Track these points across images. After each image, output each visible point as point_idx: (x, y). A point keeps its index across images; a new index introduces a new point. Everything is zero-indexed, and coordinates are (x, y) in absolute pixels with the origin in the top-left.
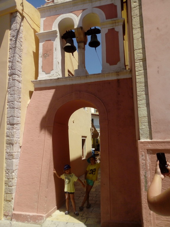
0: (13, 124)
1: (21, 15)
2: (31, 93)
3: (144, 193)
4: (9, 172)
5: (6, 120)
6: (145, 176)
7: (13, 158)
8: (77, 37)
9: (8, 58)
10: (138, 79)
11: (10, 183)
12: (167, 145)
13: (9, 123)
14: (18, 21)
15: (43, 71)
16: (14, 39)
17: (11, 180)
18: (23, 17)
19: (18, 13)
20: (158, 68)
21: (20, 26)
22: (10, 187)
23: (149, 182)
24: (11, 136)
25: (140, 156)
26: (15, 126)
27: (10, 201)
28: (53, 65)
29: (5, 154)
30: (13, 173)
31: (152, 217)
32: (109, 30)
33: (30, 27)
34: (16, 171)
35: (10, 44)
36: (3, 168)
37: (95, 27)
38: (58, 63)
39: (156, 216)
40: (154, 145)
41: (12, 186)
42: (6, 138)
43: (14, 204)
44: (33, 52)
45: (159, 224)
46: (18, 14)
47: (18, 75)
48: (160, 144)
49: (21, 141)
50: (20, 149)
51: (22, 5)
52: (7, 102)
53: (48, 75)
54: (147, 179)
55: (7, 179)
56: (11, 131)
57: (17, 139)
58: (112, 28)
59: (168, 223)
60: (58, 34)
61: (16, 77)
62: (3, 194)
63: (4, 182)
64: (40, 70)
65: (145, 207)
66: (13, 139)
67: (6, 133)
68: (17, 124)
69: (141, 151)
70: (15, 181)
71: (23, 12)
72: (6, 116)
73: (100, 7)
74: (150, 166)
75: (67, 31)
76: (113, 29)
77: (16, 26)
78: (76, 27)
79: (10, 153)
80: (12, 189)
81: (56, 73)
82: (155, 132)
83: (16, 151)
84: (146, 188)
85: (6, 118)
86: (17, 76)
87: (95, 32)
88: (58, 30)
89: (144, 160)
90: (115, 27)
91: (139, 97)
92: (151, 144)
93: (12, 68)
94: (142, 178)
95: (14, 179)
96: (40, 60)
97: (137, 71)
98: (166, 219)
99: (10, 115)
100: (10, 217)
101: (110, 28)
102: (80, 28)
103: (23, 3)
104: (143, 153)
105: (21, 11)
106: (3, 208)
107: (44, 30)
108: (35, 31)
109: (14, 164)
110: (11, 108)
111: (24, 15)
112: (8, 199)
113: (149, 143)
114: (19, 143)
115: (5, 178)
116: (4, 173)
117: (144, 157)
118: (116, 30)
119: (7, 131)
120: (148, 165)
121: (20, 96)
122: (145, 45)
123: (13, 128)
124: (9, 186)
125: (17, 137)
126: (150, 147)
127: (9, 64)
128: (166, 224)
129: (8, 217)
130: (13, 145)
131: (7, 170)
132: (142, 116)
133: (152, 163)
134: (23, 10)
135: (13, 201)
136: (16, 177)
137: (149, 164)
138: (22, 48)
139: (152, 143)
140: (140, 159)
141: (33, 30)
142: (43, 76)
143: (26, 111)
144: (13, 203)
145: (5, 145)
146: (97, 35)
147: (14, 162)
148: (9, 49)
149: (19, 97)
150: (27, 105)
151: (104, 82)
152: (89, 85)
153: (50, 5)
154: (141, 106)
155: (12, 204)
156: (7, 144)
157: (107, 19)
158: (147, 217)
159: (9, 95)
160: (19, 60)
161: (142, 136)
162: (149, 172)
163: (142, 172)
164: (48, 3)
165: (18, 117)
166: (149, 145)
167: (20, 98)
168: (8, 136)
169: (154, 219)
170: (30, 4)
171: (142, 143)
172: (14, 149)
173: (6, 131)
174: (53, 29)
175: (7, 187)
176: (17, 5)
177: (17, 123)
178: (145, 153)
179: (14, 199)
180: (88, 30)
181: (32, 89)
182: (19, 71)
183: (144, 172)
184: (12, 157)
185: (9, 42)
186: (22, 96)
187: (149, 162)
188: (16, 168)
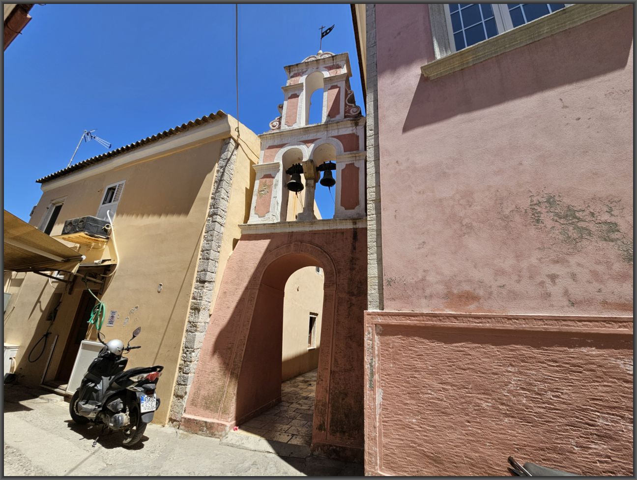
0: (203, 282)
1: (235, 141)
2: (235, 242)
3: (368, 392)
4: (188, 351)
5: (195, 275)
6: (371, 364)
7: (196, 331)
8: (306, 173)
9: (211, 193)
10: (370, 225)
11: (187, 368)
12: (403, 319)
13: (198, 279)
14: (230, 149)
15: (255, 214)
16: (222, 170)
17: (189, 363)
18: (237, 145)
19: (232, 139)
20: (396, 211)
21: (232, 154)
22: (185, 375)
23: (375, 374)
24: (199, 298)
25: (366, 333)
26: (206, 283)
27: (182, 397)
28: (269, 205)
29: (186, 323)
30: (193, 354)
31: (377, 432)
32: (346, 165)
33: (247, 157)
34: (199, 350)
35: (216, 176)
36: (180, 345)
37: (330, 161)
38: (278, 203)
39: (384, 431)
40: (386, 318)
41: (188, 374)
42: (191, 300)
43: (187, 402)
44: (246, 188)
45: (387, 444)
46: (232, 141)
47: (221, 216)
48: (393, 317)
49: (212, 307)
50: (209, 319)
51: (237, 130)
52: (201, 251)
53: (262, 219)
54: (372, 370)
55: (183, 362)
56: (200, 290)
57: (207, 303)
58: (350, 162)
59: (401, 444)
60: (281, 168)
61: (218, 219)
62: (174, 384)
63: (178, 366)
64: (252, 212)
65: (368, 414)
66: (201, 302)
67: (193, 294)
68: (210, 282)
69: (368, 327)
70: (193, 366)
71: (239, 139)
72: (196, 269)
73: (338, 137)
74: (378, 350)
75: (293, 165)
76: (353, 164)
77: (227, 154)
78: (305, 160)
79: (193, 322)
80: (188, 378)
81: (273, 216)
82: (387, 299)
83: (202, 321)
84: (370, 384)
85: (196, 272)
86: (219, 217)
87: (329, 167)
88: (281, 163)
89: (370, 340)
90: (355, 162)
91: (369, 249)
92: (381, 317)
93: (213, 206)
94: (367, 366)
95: (192, 363)
96: (254, 199)
97: (369, 215)
98: (398, 437)
99: (202, 269)
100: (178, 423)
101: (348, 163)
102: (311, 161)
103: (238, 127)
104: (370, 329)
105: (236, 138)
106: (170, 408)
107: (264, 162)
108: (252, 163)
109: (196, 340)
110: (204, 259)
111: (240, 141)
112: (180, 393)
113: (379, 315)
114: (209, 310)
115: (181, 359)
116: (181, 351)
117: (371, 335)
118: (357, 165)
119: (195, 290)
120: (376, 348)
121: (220, 244)
122: (381, 181)
123: (203, 287)
124: (184, 373)
125: (207, 300)
126: (380, 320)
127: (210, 201)
128: (398, 445)
129: (175, 423)
130: (199, 310)
131: (186, 348)
132: (373, 276)
133: (381, 346)
134: (238, 136)
135: (186, 397)
136: (198, 359)
137: (378, 347)
138: (231, 182)
139: (382, 315)
140: (365, 339)
141: (249, 161)
142: (254, 220)
143: (225, 265)
144: (186, 400)
145: (189, 310)
146: (332, 171)
147: (196, 337)
148: (213, 182)
149: (217, 244)
150: (229, 257)
151: (336, 232)
152: (315, 234)
153: (275, 131)
154: (371, 262)
155: (185, 402)
156: (191, 309)
157: (345, 151)
158: (371, 431)
159: (205, 242)
160: (225, 197)
161: (370, 305)
162: (377, 359)
163: (367, 359)
164: (273, 130)
165: (213, 273)
166: (379, 318)
167: (219, 246)
168: (194, 298)
169: (380, 435)
170: (250, 131)
171: (369, 314)
172: (200, 317)
173: (193, 290)
174: (275, 161)
175: (182, 373)
176: (231, 130)
177: (210, 280)
178: (372, 329)
179: (188, 394)
180: (320, 164)
181: (239, 236)
182: (223, 211)
183: (369, 358)
184: (195, 328)
185: (215, 174)
186: (222, 244)
187: (378, 344)
188: (199, 347)
